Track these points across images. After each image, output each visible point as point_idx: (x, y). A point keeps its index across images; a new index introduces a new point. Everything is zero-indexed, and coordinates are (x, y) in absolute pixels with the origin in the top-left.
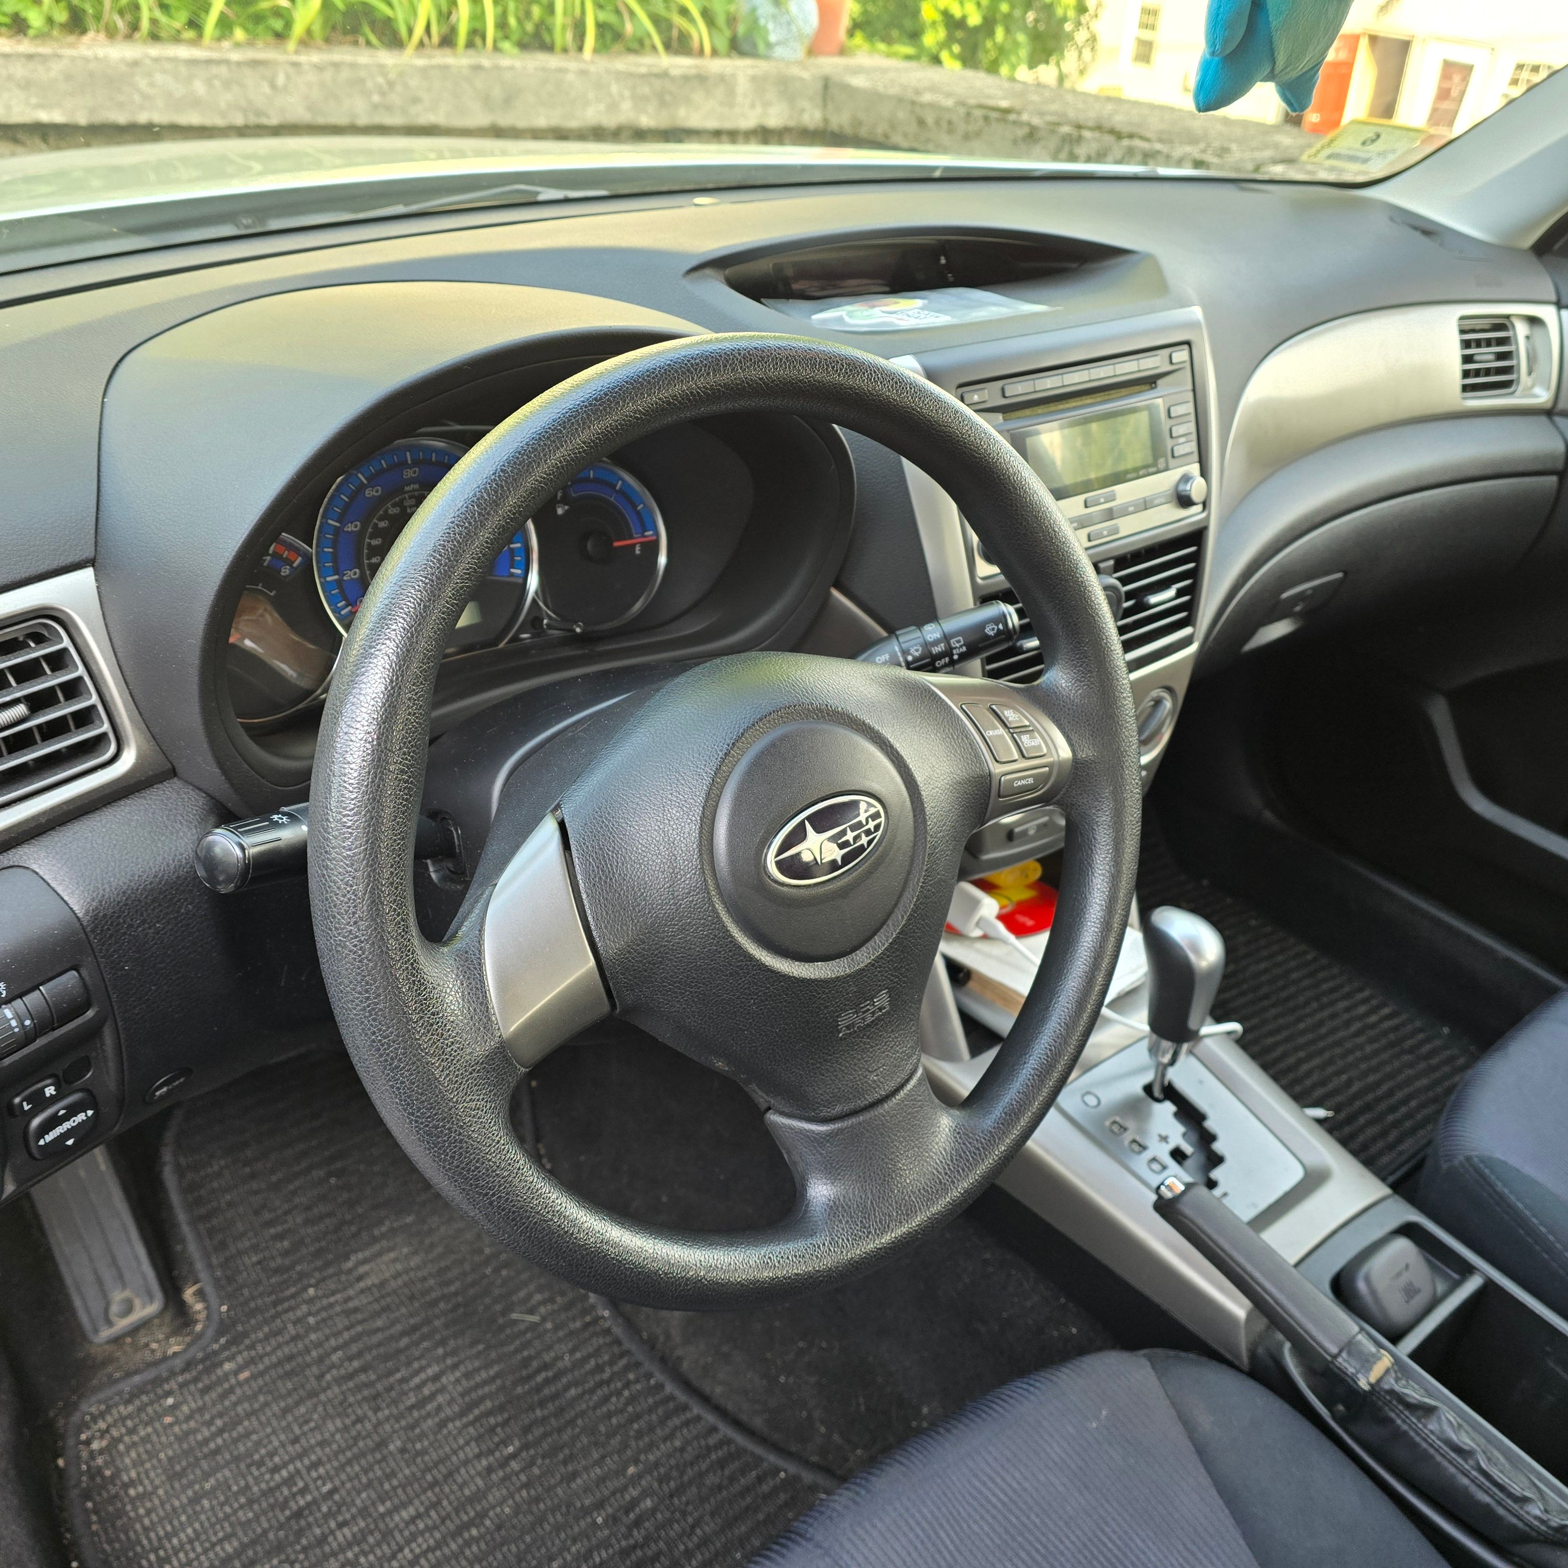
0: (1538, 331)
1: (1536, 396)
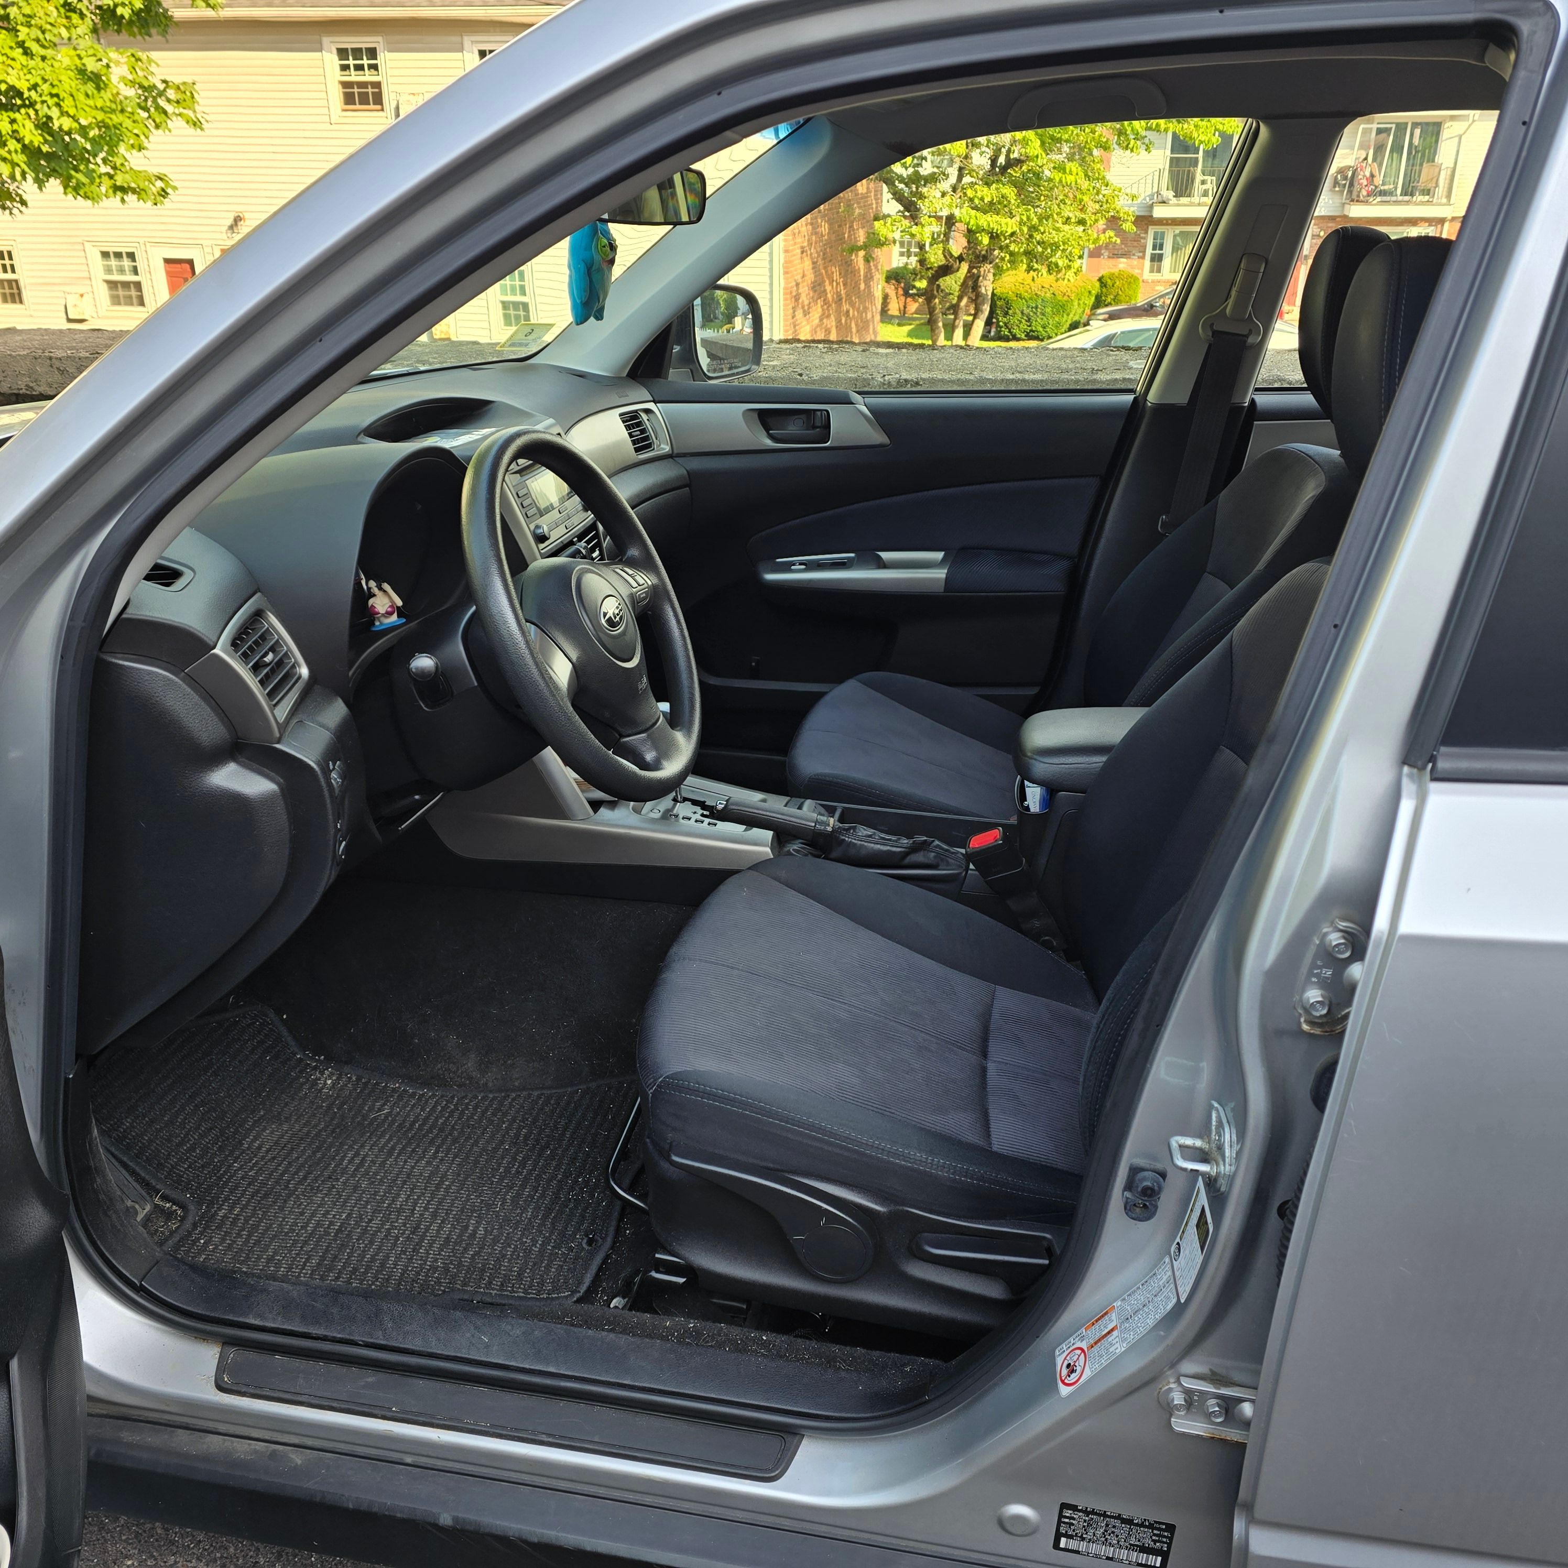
0: (651, 415)
1: (664, 449)
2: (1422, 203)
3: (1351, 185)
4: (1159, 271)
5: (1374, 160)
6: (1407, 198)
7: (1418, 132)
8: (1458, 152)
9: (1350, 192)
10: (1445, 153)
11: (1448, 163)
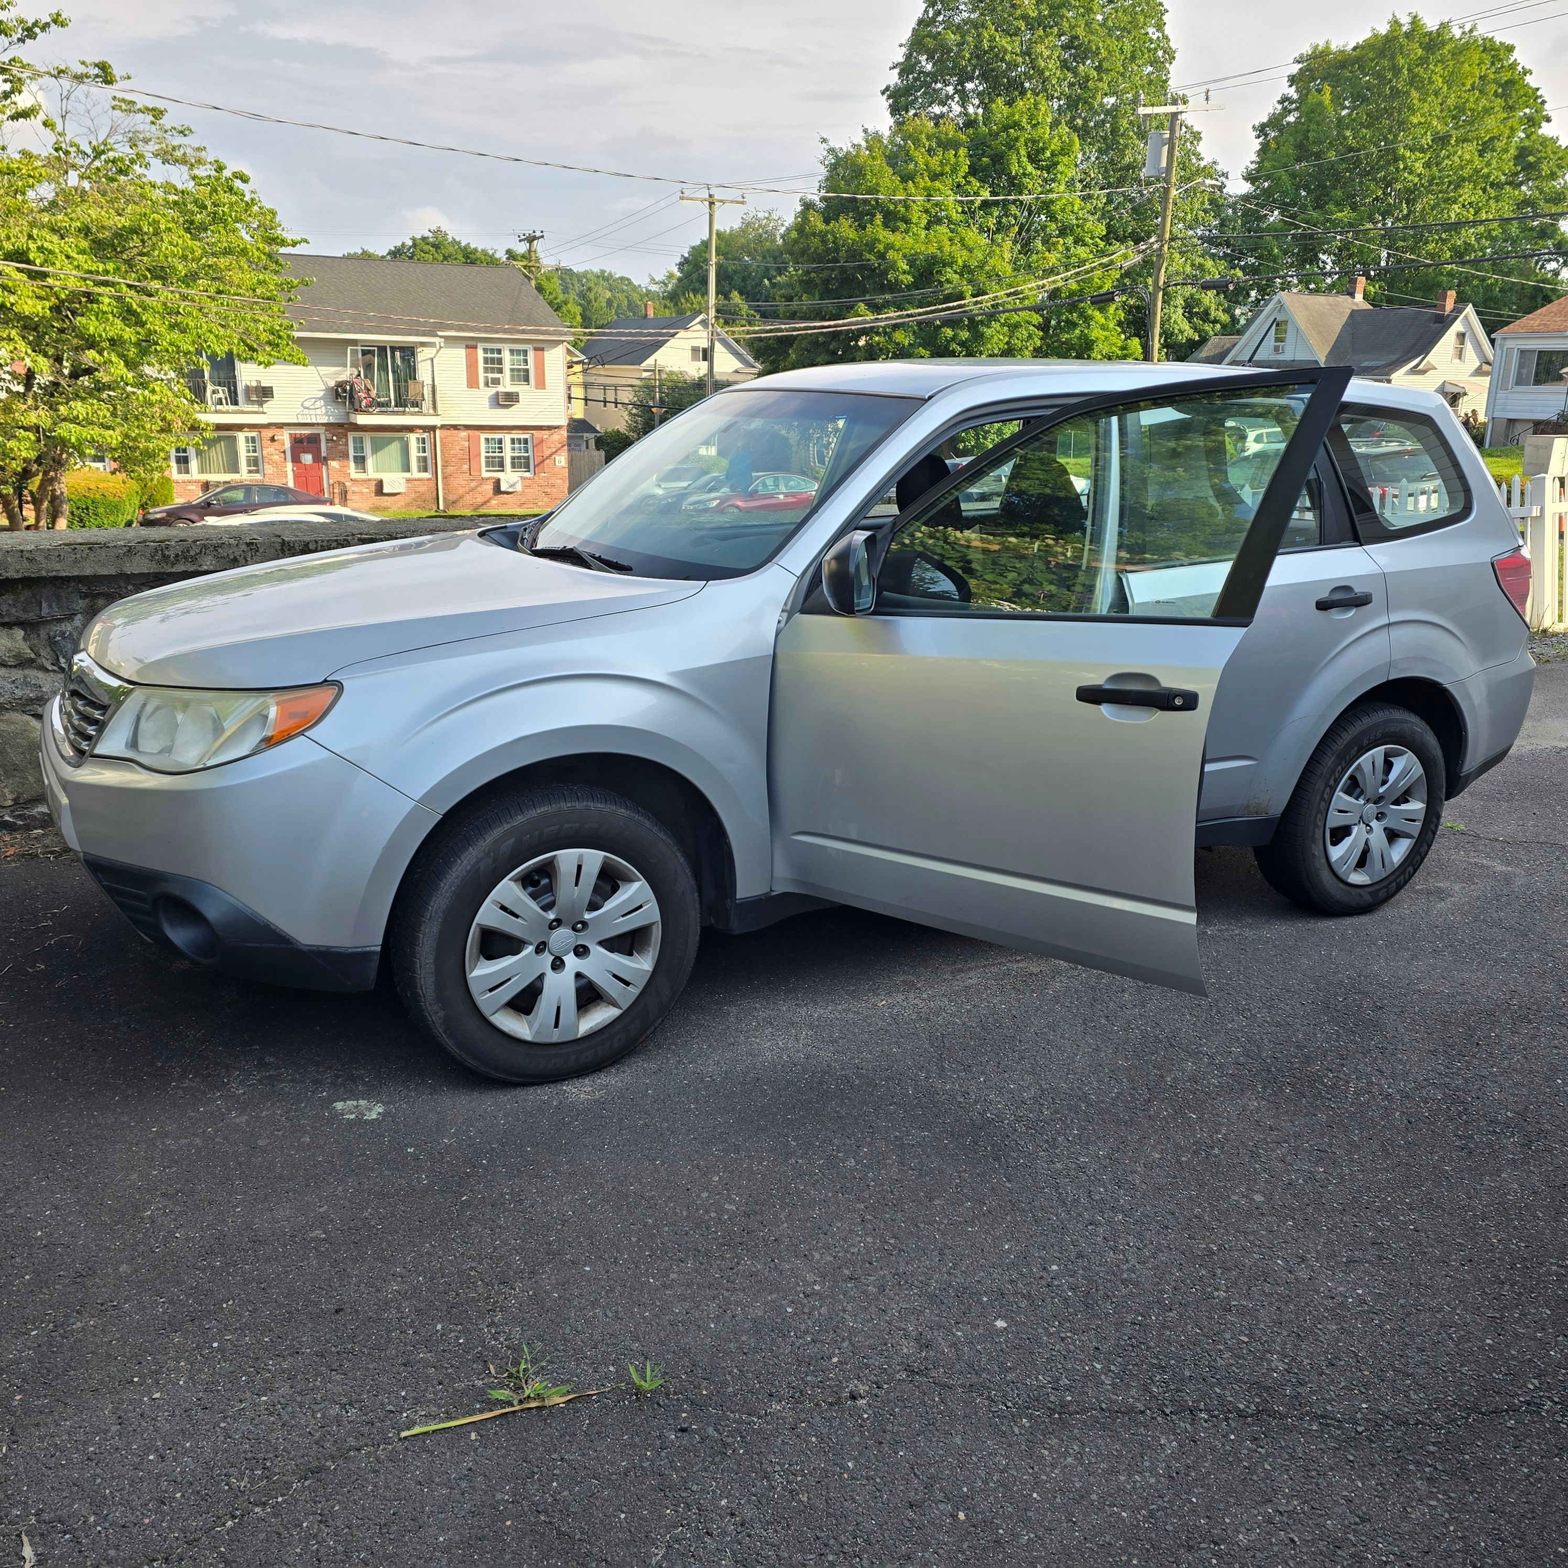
2: (412, 414)
3: (351, 397)
4: (187, 472)
5: (366, 377)
6: (401, 409)
7: (398, 354)
8: (433, 371)
9: (352, 403)
10: (423, 373)
11: (428, 381)
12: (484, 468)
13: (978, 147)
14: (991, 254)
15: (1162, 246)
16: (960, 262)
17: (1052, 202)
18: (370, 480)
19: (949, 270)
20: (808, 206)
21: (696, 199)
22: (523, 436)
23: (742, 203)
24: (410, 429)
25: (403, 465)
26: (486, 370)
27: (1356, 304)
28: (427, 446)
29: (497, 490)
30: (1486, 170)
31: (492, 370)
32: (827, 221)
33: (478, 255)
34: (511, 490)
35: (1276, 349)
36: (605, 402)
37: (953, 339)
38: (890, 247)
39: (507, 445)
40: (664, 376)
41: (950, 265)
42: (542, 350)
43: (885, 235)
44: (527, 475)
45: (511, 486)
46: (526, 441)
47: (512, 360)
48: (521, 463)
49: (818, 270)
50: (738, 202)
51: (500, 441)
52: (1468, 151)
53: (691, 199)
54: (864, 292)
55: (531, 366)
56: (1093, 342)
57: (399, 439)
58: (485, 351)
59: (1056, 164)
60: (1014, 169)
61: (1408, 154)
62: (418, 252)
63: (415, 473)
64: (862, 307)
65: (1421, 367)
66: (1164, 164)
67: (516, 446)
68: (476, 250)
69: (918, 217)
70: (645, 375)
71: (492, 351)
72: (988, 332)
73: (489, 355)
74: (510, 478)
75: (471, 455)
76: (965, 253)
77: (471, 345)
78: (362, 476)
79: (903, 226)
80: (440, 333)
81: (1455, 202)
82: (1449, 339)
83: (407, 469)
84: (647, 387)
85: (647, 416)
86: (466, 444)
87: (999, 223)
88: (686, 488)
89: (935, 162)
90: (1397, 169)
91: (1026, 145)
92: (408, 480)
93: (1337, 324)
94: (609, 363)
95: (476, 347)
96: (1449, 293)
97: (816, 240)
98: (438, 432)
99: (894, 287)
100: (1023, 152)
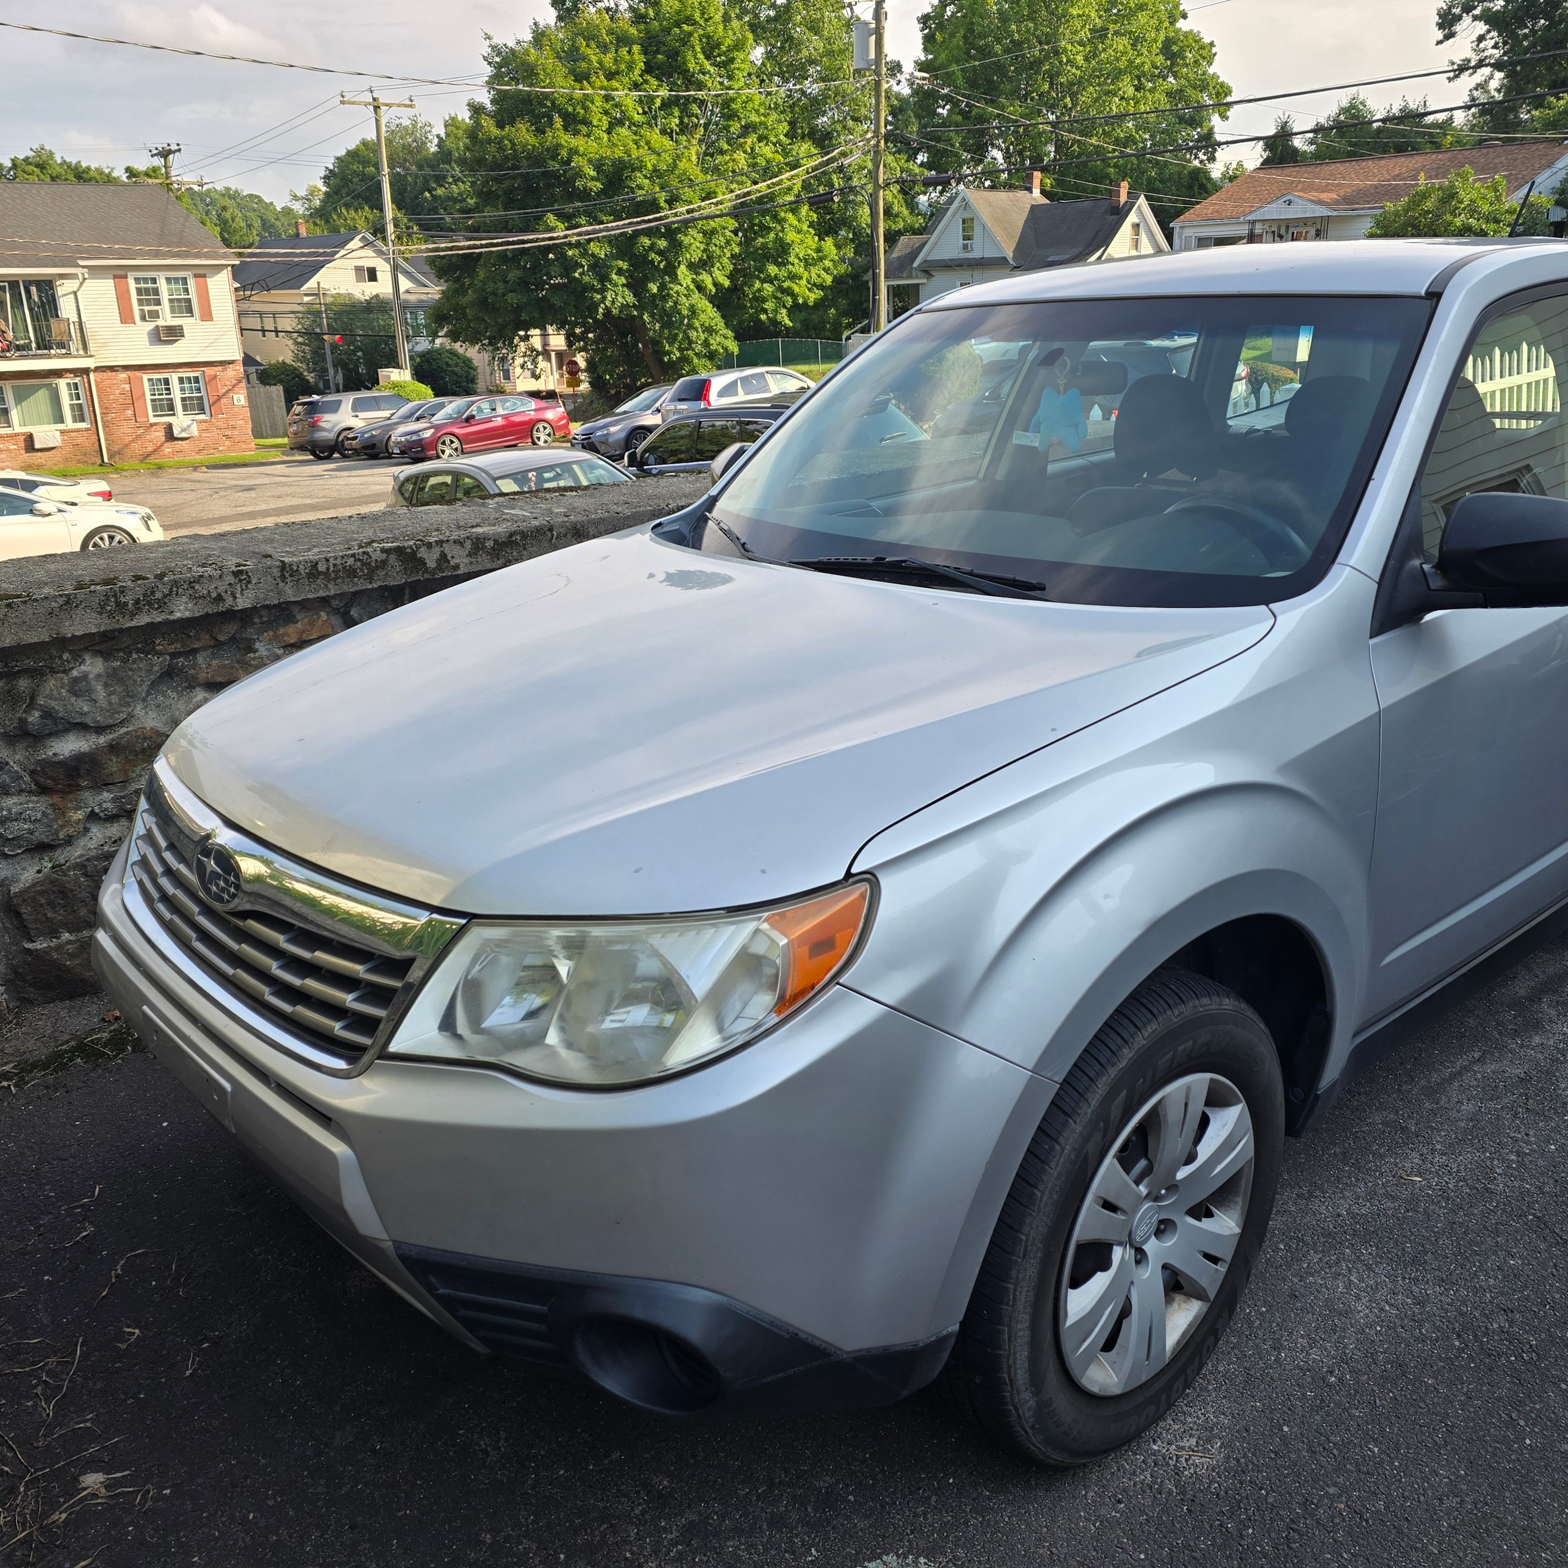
2: (58, 356)
6: (45, 352)
7: (34, 289)
8: (78, 307)
10: (66, 309)
11: (74, 318)
12: (151, 413)
13: (650, 44)
14: (678, 157)
15: (879, 142)
16: (649, 166)
17: (733, 100)
18: (17, 435)
19: (638, 175)
20: (476, 110)
21: (359, 103)
22: (192, 375)
23: (411, 106)
24: (58, 373)
25: (54, 416)
26: (140, 302)
27: (1035, 199)
28: (81, 391)
29: (170, 435)
30: (1138, 61)
31: (148, 303)
32: (500, 125)
33: (91, 173)
34: (183, 435)
35: (965, 247)
36: (263, 331)
37: (652, 247)
38: (573, 152)
39: (175, 385)
40: (329, 300)
41: (640, 169)
42: (204, 276)
43: (566, 139)
44: (202, 417)
45: (183, 430)
46: (197, 380)
47: (170, 290)
48: (195, 405)
49: (498, 180)
50: (405, 106)
51: (167, 381)
52: (1122, 43)
53: (353, 103)
54: (552, 200)
55: (193, 295)
56: (790, 245)
57: (45, 385)
58: (137, 280)
59: (732, 60)
60: (692, 66)
61: (1069, 47)
62: (20, 173)
63: (69, 424)
64: (551, 219)
65: (1103, 258)
66: (872, 56)
67: (186, 385)
68: (89, 168)
69: (600, 121)
70: (306, 299)
71: (145, 280)
72: (686, 240)
73: (142, 285)
74: (181, 421)
75: (133, 399)
76: (654, 156)
77: (119, 274)
78: (8, 431)
79: (584, 129)
80: (81, 263)
81: (1115, 95)
82: (1126, 229)
83: (60, 419)
84: (309, 312)
85: (315, 344)
86: (127, 387)
87: (681, 122)
88: (389, 419)
89: (608, 59)
90: (1061, 62)
91: (700, 41)
92: (63, 432)
93: (1020, 219)
94: (275, 288)
95: (126, 277)
96: (1123, 184)
97: (492, 148)
98: (92, 375)
99: (585, 195)
100: (698, 49)
